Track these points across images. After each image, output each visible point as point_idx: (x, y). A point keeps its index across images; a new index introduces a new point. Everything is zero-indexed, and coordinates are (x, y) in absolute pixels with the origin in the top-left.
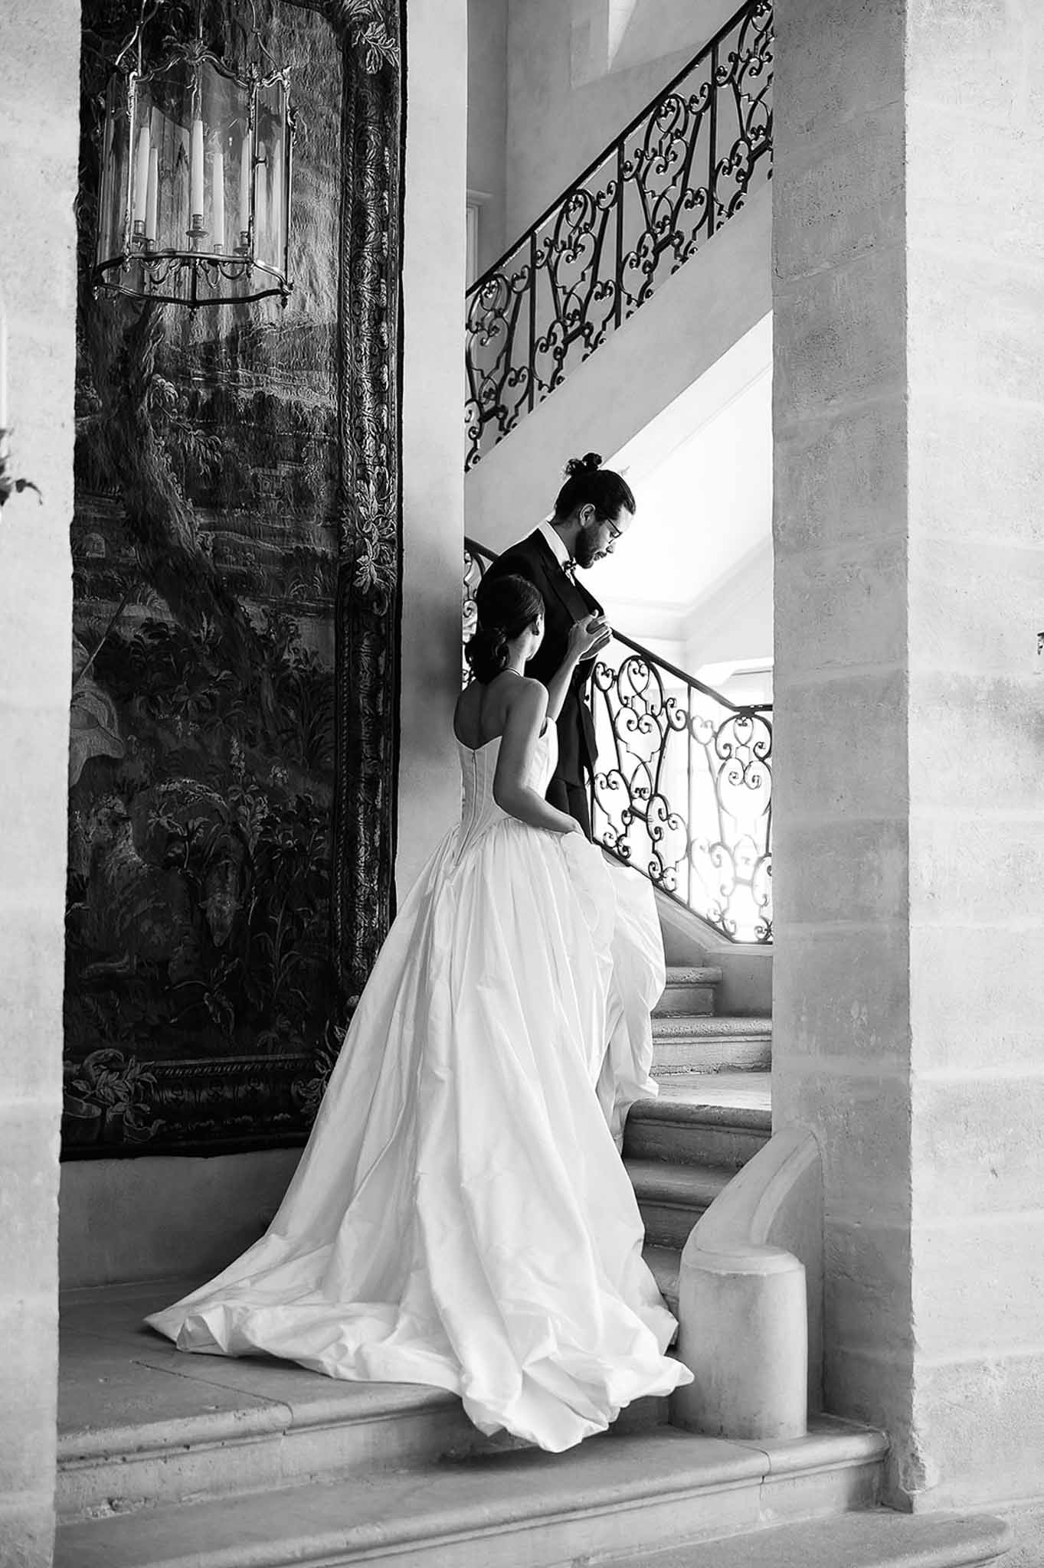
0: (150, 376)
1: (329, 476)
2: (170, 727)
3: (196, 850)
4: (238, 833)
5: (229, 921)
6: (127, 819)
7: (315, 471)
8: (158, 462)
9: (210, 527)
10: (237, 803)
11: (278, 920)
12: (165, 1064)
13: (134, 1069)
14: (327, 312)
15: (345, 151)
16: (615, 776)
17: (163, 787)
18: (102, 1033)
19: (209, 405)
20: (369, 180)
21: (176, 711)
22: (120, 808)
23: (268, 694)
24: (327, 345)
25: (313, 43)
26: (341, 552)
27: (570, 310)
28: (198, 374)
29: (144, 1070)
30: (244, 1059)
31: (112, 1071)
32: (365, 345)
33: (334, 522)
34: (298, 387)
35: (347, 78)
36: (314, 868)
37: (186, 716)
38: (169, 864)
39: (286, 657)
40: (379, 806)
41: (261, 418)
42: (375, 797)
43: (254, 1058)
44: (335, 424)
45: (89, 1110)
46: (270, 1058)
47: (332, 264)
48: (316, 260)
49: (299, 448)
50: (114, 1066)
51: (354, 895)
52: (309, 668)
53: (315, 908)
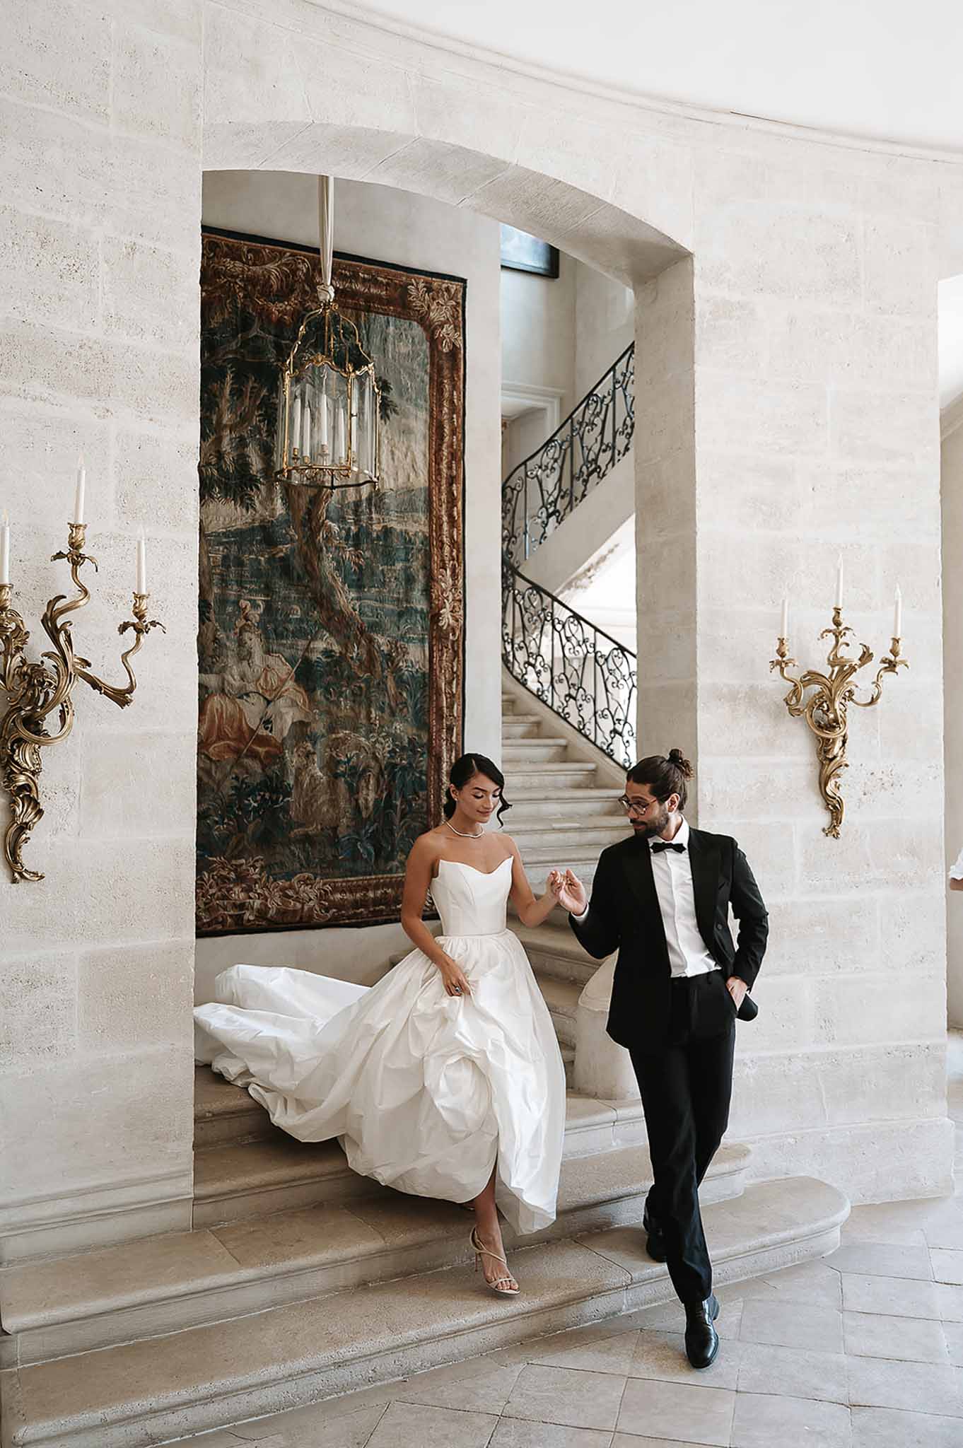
0: (324, 521)
1: (424, 567)
2: (338, 704)
3: (354, 767)
4: (376, 758)
5: (371, 804)
6: (314, 753)
7: (416, 565)
8: (328, 565)
9: (359, 599)
10: (375, 742)
11: (398, 803)
12: (336, 880)
13: (319, 883)
14: (423, 481)
15: (431, 395)
17: (334, 736)
18: (302, 865)
19: (357, 535)
20: (445, 409)
21: (341, 696)
22: (310, 747)
23: (390, 684)
24: (422, 498)
25: (413, 339)
26: (431, 608)
28: (350, 518)
29: (324, 884)
30: (380, 876)
31: (307, 885)
32: (444, 497)
33: (427, 591)
34: (406, 522)
35: (432, 356)
36: (418, 775)
37: (346, 698)
38: (336, 776)
39: (401, 664)
40: (454, 741)
41: (385, 540)
42: (452, 736)
43: (385, 876)
44: (427, 540)
45: (295, 904)
46: (395, 875)
47: (425, 456)
48: (415, 453)
49: (407, 554)
50: (308, 882)
51: (440, 787)
52: (414, 670)
53: (418, 796)
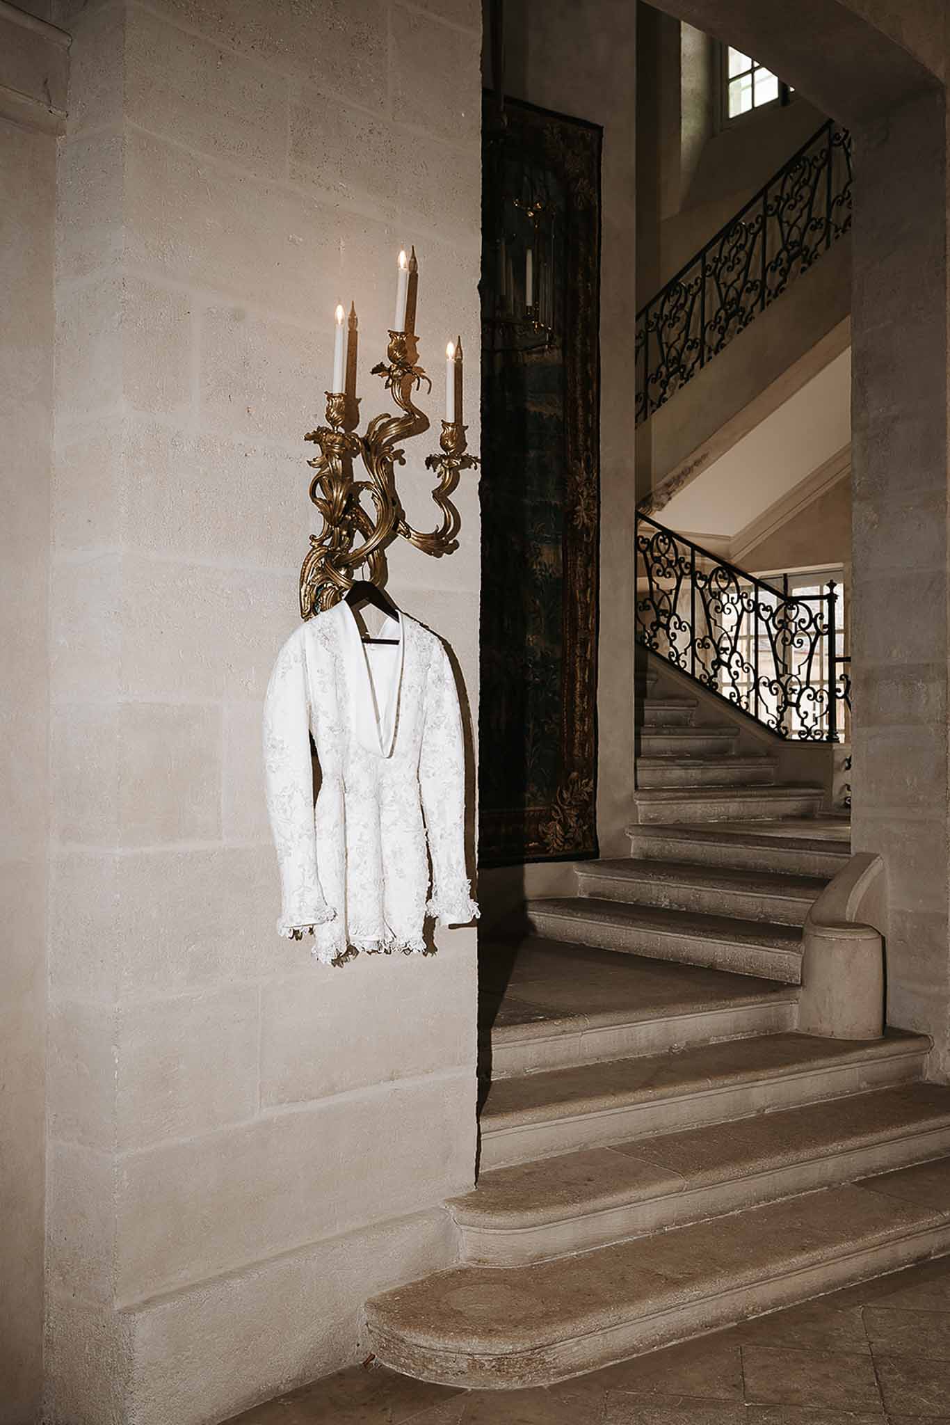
1: (558, 457)
7: (550, 454)
11: (531, 726)
14: (556, 357)
16: (709, 641)
24: (557, 376)
26: (565, 504)
27: (671, 358)
33: (561, 485)
34: (540, 403)
35: (567, 213)
36: (551, 695)
39: (535, 567)
40: (589, 657)
41: (519, 422)
42: (586, 653)
44: (562, 426)
49: (541, 441)
51: (574, 711)
52: (548, 574)
53: (551, 719)
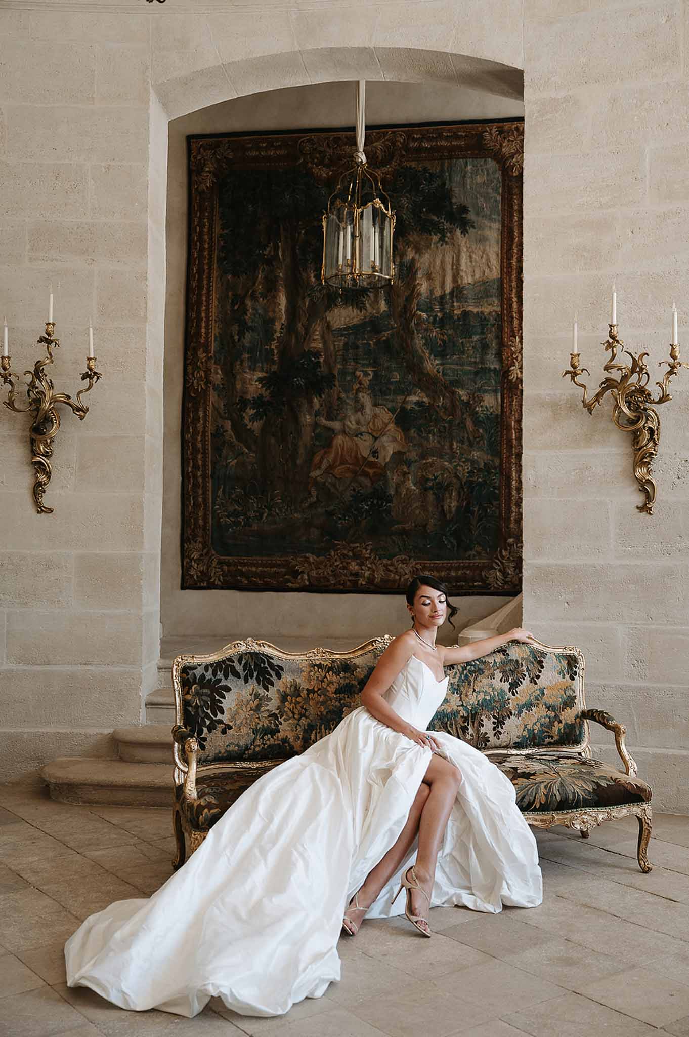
0: (415, 312)
1: (497, 337)
2: (428, 439)
3: (438, 483)
4: (457, 477)
5: (453, 509)
6: (409, 473)
7: (490, 336)
8: (419, 342)
9: (442, 364)
10: (457, 466)
11: (476, 509)
12: (426, 562)
13: (413, 562)
14: (495, 274)
15: (503, 210)
17: (424, 461)
18: (400, 550)
19: (441, 319)
20: (516, 218)
21: (430, 433)
22: (405, 469)
23: (469, 424)
24: (495, 286)
25: (488, 171)
26: (502, 366)
28: (437, 308)
29: (416, 564)
30: (461, 561)
31: (404, 563)
33: (499, 355)
34: (481, 305)
35: (504, 180)
36: (492, 489)
37: (434, 435)
38: (426, 489)
39: (477, 409)
41: (464, 320)
43: (464, 561)
44: (500, 317)
45: (394, 576)
46: (473, 561)
47: (498, 255)
48: (490, 255)
49: (483, 329)
50: (405, 562)
51: (510, 499)
52: (489, 413)
53: (492, 505)
